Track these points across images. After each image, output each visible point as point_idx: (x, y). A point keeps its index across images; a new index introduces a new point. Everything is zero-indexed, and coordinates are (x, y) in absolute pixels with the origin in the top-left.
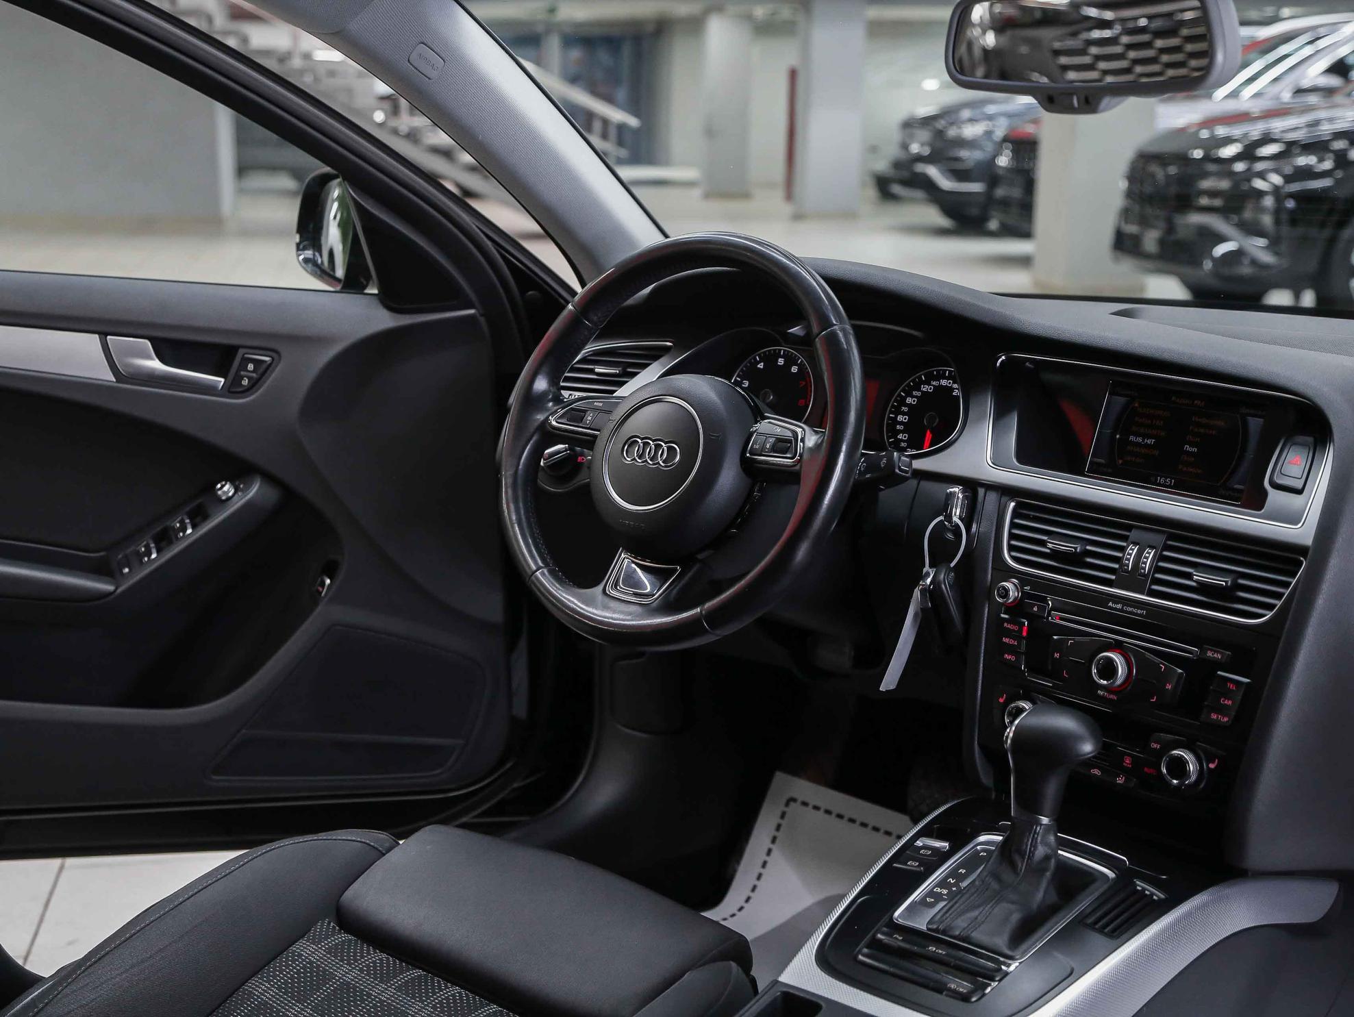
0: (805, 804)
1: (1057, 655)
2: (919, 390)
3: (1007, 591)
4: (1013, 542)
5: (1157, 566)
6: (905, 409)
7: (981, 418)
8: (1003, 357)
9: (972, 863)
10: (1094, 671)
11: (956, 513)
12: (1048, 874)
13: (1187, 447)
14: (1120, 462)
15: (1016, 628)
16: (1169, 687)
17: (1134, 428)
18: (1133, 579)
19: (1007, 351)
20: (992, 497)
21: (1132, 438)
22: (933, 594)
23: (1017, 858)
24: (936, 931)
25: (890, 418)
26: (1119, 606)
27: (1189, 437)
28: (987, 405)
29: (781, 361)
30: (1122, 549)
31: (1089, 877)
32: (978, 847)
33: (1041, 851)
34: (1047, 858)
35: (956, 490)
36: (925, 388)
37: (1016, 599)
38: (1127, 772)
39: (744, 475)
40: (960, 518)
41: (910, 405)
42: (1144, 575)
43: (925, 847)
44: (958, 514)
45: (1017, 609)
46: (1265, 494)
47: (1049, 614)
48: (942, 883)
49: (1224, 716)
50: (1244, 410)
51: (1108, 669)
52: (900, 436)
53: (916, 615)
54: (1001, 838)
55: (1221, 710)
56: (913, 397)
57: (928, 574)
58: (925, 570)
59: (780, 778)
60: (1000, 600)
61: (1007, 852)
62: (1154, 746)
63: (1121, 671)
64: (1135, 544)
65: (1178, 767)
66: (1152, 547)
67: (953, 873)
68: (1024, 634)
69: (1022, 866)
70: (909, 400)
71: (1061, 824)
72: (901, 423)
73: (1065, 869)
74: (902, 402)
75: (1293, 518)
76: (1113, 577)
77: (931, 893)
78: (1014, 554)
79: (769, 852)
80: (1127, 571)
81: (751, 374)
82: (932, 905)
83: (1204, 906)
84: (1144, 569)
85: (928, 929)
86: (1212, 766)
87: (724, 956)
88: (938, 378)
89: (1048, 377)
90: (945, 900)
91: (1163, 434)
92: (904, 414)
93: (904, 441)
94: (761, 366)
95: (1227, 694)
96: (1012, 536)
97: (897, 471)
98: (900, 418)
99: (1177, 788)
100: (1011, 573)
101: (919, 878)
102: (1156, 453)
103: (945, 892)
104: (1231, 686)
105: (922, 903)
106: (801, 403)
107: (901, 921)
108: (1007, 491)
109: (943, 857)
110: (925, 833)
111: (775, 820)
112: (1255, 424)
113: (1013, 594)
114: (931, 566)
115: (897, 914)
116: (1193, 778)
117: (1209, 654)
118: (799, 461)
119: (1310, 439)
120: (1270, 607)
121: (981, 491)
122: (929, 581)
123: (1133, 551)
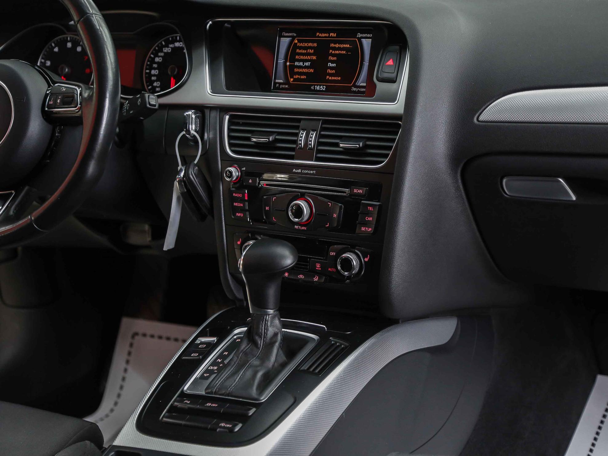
0: (144, 335)
1: (267, 208)
2: (162, 51)
3: (231, 172)
4: (232, 141)
5: (318, 142)
6: (155, 66)
7: (201, 64)
8: (210, 22)
9: (231, 348)
10: (290, 213)
11: (192, 128)
12: (277, 344)
13: (330, 64)
14: (292, 80)
15: (240, 195)
16: (335, 216)
17: (297, 57)
18: (306, 153)
19: (211, 18)
20: (214, 115)
21: (297, 64)
22: (186, 182)
23: (257, 338)
24: (211, 393)
25: (146, 73)
26: (299, 171)
27: (331, 58)
28: (203, 53)
29: (69, 45)
30: (296, 135)
31: (305, 341)
32: (235, 337)
33: (271, 331)
34: (276, 335)
35: (190, 113)
36: (166, 50)
37: (237, 177)
38: (319, 274)
39: (44, 121)
40: (196, 131)
41: (158, 63)
42: (310, 149)
43: (202, 343)
44: (194, 128)
45: (240, 183)
46: (375, 86)
47: (259, 183)
48: (214, 363)
49: (369, 228)
50: (359, 35)
51: (299, 212)
52: (155, 84)
53: (178, 199)
54: (246, 329)
55: (366, 224)
56: (159, 57)
57: (181, 170)
58: (179, 168)
59: (126, 322)
60: (228, 179)
61: (250, 336)
62: (333, 254)
63: (306, 211)
64: (304, 130)
65: (347, 264)
66: (313, 130)
67: (221, 356)
68: (246, 198)
69: (261, 342)
70: (157, 59)
71: (282, 312)
72: (154, 75)
73: (287, 338)
74: (152, 61)
75: (392, 98)
76: (294, 153)
77: (207, 371)
78: (233, 149)
79: (126, 370)
80: (301, 148)
81: (50, 56)
82: (207, 378)
83: (373, 345)
84: (311, 145)
85: (206, 393)
86: (366, 260)
87: (81, 439)
88: (173, 42)
89: (243, 33)
90: (215, 373)
91: (314, 58)
92: (155, 69)
93: (158, 87)
94: (56, 50)
95: (368, 214)
96: (230, 137)
97: (148, 106)
98: (153, 72)
99: (349, 278)
100: (232, 162)
101: (199, 363)
102: (312, 70)
103: (216, 368)
104: (370, 208)
105: (202, 377)
106: (88, 71)
107: (189, 392)
108: (223, 109)
109: (211, 347)
110: (200, 335)
111: (127, 348)
112: (367, 43)
113: (235, 172)
114: (182, 165)
115: (185, 388)
116: (357, 269)
117: (355, 191)
118: (80, 108)
119: (397, 47)
120: (386, 156)
121: (207, 112)
122: (182, 174)
123: (303, 135)
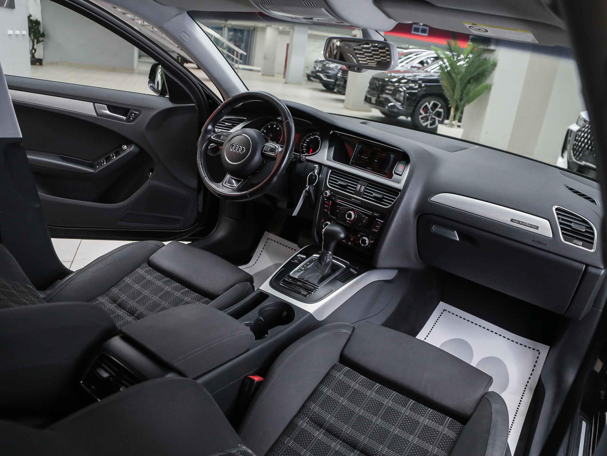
0: (272, 240)
1: (337, 211)
2: (310, 137)
3: (327, 193)
4: (330, 181)
5: (364, 190)
6: (306, 142)
7: (325, 147)
8: (332, 132)
9: (310, 262)
10: (346, 216)
11: (316, 171)
12: (329, 266)
13: (375, 160)
14: (359, 162)
15: (328, 203)
16: (364, 221)
17: (363, 154)
18: (358, 193)
19: (333, 130)
20: (325, 169)
21: (362, 156)
22: (308, 192)
23: (322, 261)
24: (300, 278)
25: (302, 144)
26: (354, 200)
27: (376, 158)
28: (327, 144)
29: (275, 126)
30: (356, 185)
31: (339, 267)
32: (313, 258)
33: (328, 260)
34: (329, 262)
35: (317, 166)
36: (311, 137)
37: (329, 195)
38: (351, 242)
39: (261, 156)
40: (317, 173)
41: (307, 141)
42: (361, 192)
43: (299, 257)
44: (316, 172)
45: (329, 198)
46: (392, 175)
47: (337, 200)
48: (303, 266)
49: (376, 230)
50: (390, 153)
51: (350, 216)
52: (304, 149)
53: (303, 197)
54: (319, 256)
55: (376, 228)
56: (308, 139)
57: (307, 187)
58: (307, 186)
59: (266, 233)
60: (325, 195)
61: (320, 260)
62: (359, 236)
63: (353, 216)
64: (360, 184)
65: (364, 241)
66: (364, 186)
67: (306, 264)
68: (330, 205)
69: (323, 263)
70: (307, 140)
71: (334, 253)
72: (304, 146)
73: (334, 265)
74: (305, 140)
75: (399, 182)
76: (354, 192)
77: (300, 269)
78: (329, 184)
79: (262, 251)
80: (357, 191)
81: (267, 128)
82: (300, 272)
83: (366, 276)
84: (361, 191)
85: (298, 278)
86: (372, 242)
87: (247, 281)
88: (315, 135)
89: (342, 137)
90: (303, 271)
91: (370, 156)
92: (305, 143)
93: (305, 151)
94: (269, 127)
95: (378, 225)
96: (330, 179)
97: (302, 159)
98: (304, 144)
99: (363, 247)
100: (328, 189)
101: (297, 265)
102: (368, 161)
103: (303, 269)
104: (379, 223)
105: (297, 271)
106: (279, 138)
107: (292, 275)
108: (330, 167)
109: (304, 260)
110: (300, 253)
111: (264, 243)
112: (392, 156)
113: (328, 194)
114: (308, 185)
115: (290, 274)
116: (367, 244)
117: (375, 214)
118: (276, 155)
119: (405, 162)
120: (390, 204)
121: (323, 167)
122: (307, 189)
123: (359, 186)
